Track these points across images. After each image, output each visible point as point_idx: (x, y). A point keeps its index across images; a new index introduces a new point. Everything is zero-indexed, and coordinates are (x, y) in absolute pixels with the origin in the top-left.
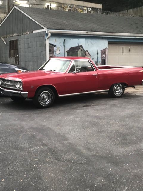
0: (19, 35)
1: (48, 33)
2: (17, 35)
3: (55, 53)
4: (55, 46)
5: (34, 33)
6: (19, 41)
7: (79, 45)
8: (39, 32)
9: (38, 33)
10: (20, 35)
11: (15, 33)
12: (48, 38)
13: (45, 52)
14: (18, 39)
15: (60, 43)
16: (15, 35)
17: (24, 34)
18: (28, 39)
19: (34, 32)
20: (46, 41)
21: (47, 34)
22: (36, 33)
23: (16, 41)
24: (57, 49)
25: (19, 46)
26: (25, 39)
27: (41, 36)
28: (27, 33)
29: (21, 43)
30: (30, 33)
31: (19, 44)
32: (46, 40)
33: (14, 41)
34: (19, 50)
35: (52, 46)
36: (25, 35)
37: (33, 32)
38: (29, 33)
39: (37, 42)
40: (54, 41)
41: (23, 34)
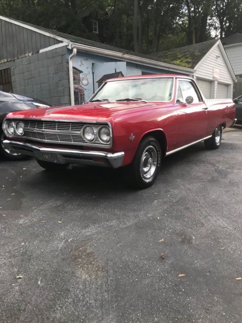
0: (10, 61)
1: (72, 48)
2: (8, 61)
3: (81, 83)
4: (81, 72)
5: (42, 53)
6: (12, 71)
7: (117, 71)
8: (52, 50)
9: (49, 51)
10: (14, 61)
11: (3, 59)
12: (71, 58)
13: (67, 80)
14: (9, 67)
15: (87, 68)
16: (2, 61)
17: (21, 58)
18: (30, 63)
19: (41, 51)
20: (68, 63)
21: (71, 51)
22: (47, 52)
23: (6, 71)
24: (83, 76)
25: (13, 78)
26: (23, 65)
27: (58, 56)
28: (27, 55)
29: (16, 73)
30: (32, 55)
31: (12, 74)
32: (68, 60)
33: (3, 71)
34: (13, 83)
35: (77, 71)
36: (24, 59)
37: (38, 52)
38: (30, 54)
39: (48, 67)
40: (80, 63)
41: (18, 59)
